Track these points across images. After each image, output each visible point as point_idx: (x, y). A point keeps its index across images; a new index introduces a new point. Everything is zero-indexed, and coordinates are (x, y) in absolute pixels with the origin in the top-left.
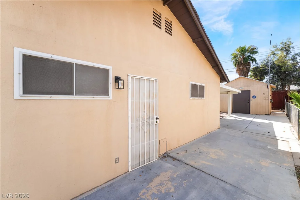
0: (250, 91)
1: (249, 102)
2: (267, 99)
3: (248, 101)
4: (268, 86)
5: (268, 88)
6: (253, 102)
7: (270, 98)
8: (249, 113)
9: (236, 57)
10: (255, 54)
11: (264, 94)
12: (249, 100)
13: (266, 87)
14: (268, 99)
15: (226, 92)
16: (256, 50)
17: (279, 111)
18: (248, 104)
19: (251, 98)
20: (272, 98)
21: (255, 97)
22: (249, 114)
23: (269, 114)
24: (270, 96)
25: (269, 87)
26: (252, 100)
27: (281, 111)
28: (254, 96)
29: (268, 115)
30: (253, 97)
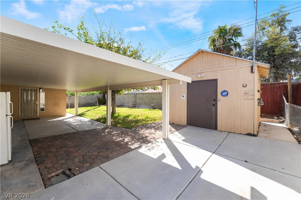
0: (216, 81)
1: (215, 105)
2: (250, 97)
3: (214, 103)
4: (252, 68)
5: (252, 71)
6: (222, 104)
7: (258, 95)
8: (216, 128)
9: (214, 41)
10: (239, 37)
11: (245, 85)
12: (215, 100)
13: (250, 69)
14: (252, 98)
15: (160, 82)
16: (239, 31)
17: (274, 120)
18: (214, 108)
19: (219, 96)
20: (262, 95)
21: (225, 93)
22: (216, 131)
23: (255, 133)
24: (258, 91)
25: (255, 69)
26: (220, 101)
27: (278, 121)
28: (225, 91)
29: (254, 135)
30: (222, 93)
